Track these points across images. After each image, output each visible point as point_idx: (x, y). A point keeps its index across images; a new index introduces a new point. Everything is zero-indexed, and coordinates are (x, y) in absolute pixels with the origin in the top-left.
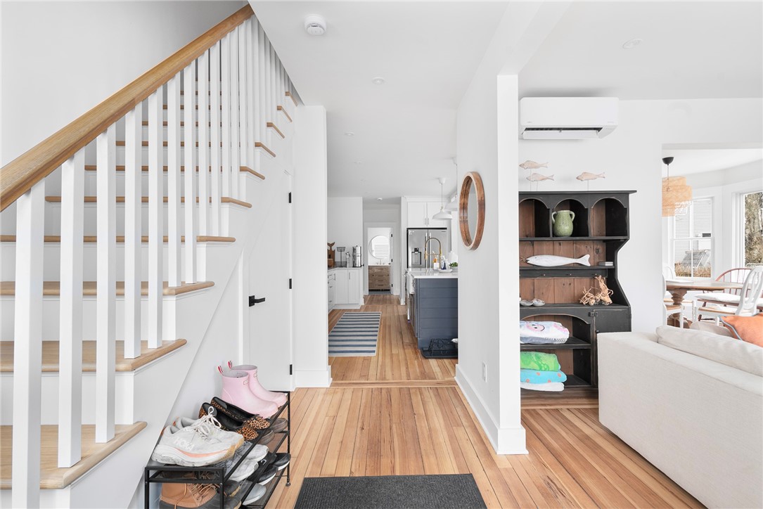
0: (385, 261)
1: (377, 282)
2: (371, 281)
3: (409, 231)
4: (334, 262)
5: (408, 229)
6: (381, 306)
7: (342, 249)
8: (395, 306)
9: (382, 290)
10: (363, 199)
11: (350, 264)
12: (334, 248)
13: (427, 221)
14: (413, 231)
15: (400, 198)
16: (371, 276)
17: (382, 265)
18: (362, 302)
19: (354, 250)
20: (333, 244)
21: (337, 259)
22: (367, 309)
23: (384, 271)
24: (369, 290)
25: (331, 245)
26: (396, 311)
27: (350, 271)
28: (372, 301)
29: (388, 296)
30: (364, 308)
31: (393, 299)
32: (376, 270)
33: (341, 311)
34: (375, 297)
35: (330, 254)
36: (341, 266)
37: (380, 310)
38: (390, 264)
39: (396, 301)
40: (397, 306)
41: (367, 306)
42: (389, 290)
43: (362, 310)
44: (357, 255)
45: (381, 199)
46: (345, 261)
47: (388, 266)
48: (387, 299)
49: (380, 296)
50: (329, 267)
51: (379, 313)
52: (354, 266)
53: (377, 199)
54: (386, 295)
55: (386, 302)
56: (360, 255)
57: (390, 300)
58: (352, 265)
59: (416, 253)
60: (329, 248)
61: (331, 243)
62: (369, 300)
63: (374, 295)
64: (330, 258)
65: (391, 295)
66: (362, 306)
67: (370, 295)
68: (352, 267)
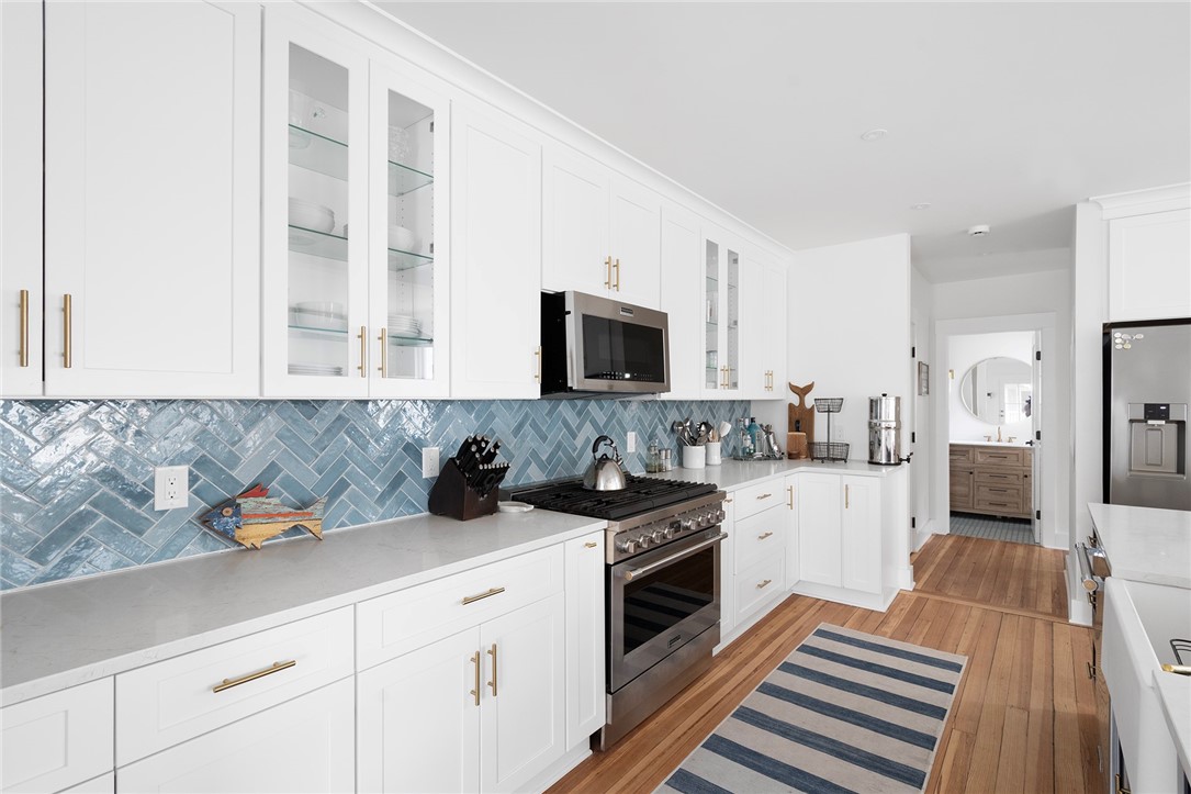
0: (1014, 429)
1: (984, 494)
3: (1117, 334)
4: (811, 444)
5: (1108, 329)
6: (977, 610)
7: (833, 406)
8: (1040, 627)
9: (1004, 519)
11: (860, 451)
12: (809, 401)
14: (1139, 334)
15: (1075, 206)
16: (965, 475)
18: (904, 580)
19: (874, 405)
20: (808, 389)
21: (820, 435)
22: (909, 613)
23: (1011, 462)
24: (953, 514)
25: (802, 392)
26: (1039, 668)
27: (848, 480)
28: (950, 569)
29: (1020, 551)
30: (904, 613)
31: (1040, 574)
32: (980, 459)
33: (811, 612)
34: (970, 546)
35: (800, 420)
36: (828, 458)
37: (964, 643)
38: (1031, 443)
39: (1048, 589)
40: (1052, 624)
41: (919, 599)
42: (1029, 522)
43: (894, 623)
44: (883, 425)
45: (984, 228)
46: (843, 445)
47: (1023, 449)
48: (1016, 564)
49: (991, 542)
50: (791, 456)
51: (957, 668)
52: (872, 462)
53: (966, 232)
54: (1015, 544)
55: (1005, 587)
56: (893, 425)
57: (1025, 574)
58: (867, 458)
59: (1152, 428)
60: (795, 400)
61: (802, 385)
62: (939, 565)
63: (968, 539)
64: (798, 430)
65: (1032, 546)
66: (901, 597)
67: (950, 542)
68: (867, 464)
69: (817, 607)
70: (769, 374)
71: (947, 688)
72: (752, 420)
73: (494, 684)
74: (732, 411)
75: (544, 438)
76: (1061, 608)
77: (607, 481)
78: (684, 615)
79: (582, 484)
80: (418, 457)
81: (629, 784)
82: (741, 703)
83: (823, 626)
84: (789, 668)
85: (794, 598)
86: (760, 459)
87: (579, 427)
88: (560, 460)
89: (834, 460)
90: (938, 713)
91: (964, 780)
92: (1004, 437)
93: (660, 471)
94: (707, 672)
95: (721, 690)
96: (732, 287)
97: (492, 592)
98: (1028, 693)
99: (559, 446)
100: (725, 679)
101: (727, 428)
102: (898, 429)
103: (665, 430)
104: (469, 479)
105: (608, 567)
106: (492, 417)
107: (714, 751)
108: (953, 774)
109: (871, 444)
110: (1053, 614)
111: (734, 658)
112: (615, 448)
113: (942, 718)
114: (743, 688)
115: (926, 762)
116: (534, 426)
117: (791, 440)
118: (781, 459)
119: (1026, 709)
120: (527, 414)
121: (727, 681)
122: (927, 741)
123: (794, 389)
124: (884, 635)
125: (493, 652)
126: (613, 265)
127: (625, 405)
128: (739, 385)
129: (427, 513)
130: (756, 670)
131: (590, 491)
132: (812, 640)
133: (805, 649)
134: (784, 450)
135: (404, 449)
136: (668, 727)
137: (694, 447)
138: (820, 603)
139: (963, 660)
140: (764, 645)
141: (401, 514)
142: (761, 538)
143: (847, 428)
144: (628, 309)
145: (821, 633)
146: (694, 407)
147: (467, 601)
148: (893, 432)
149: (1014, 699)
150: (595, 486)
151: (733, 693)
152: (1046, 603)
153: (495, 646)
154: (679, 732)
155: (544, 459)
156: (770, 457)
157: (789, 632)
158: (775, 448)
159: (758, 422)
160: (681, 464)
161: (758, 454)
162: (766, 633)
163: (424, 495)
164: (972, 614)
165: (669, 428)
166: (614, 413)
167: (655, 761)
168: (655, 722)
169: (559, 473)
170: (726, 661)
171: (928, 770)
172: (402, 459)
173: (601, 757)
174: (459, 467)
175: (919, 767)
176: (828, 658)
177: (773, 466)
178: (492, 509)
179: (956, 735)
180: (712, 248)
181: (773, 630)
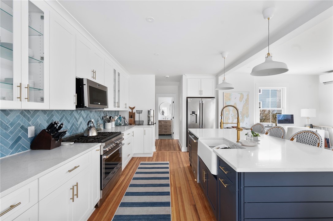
1: (164, 130)
2: (160, 130)
3: (189, 99)
4: (135, 121)
5: (187, 98)
6: (168, 152)
7: (140, 112)
9: (167, 135)
10: (156, 76)
11: (146, 122)
12: (134, 111)
13: (201, 92)
14: (192, 99)
15: (182, 75)
16: (160, 126)
17: (166, 120)
18: (154, 149)
19: (149, 112)
20: (134, 108)
21: (137, 119)
22: (157, 156)
23: (168, 123)
24: (159, 135)
25: (132, 109)
26: (180, 160)
27: (145, 129)
28: (161, 146)
29: (171, 140)
30: (156, 156)
31: (175, 144)
32: (163, 123)
33: (138, 160)
34: (163, 141)
35: (132, 115)
36: (139, 124)
37: (168, 159)
38: (171, 119)
39: (177, 147)
40: (179, 153)
41: (157, 153)
42: (171, 135)
43: (155, 158)
44: (151, 116)
45: (168, 76)
46: (142, 121)
47: (170, 121)
48: (171, 143)
49: (166, 140)
50: (130, 124)
51: (168, 164)
52: (148, 124)
53: (165, 76)
54: (170, 139)
55: (171, 147)
56: (153, 116)
57: (173, 145)
58: (147, 124)
59: (193, 116)
60: (131, 111)
61: (132, 107)
62: (159, 145)
63: (162, 140)
64: (131, 118)
65: (173, 139)
66: (154, 153)
67: (159, 141)
68: (147, 125)
69: (138, 159)
70: (126, 104)
71: (168, 168)
72: (120, 116)
73: (77, 195)
74: (115, 113)
75: (69, 122)
76: (180, 150)
77: (92, 133)
78: (113, 168)
79: (84, 135)
80: (26, 130)
81: (109, 211)
82: (130, 183)
83: (141, 162)
84: (137, 173)
85: (133, 158)
86: (123, 125)
87: (79, 119)
88: (74, 129)
89: (140, 124)
90: (168, 173)
91: (175, 182)
92: (167, 118)
93: (100, 130)
94: (119, 179)
95: (124, 182)
96: (119, 82)
97: (76, 168)
98: (180, 165)
99: (73, 124)
100: (124, 180)
101: (116, 118)
102: (153, 117)
103: (101, 119)
104: (53, 136)
105: (101, 156)
106: (52, 116)
107: (128, 195)
108: (173, 182)
109: (148, 120)
110: (179, 151)
111: (124, 174)
112: (93, 124)
113: (169, 173)
114: (129, 180)
115: (169, 182)
116: (66, 118)
117: (130, 121)
118: (128, 125)
119: (180, 168)
120: (64, 114)
121: (125, 180)
122: (168, 178)
123: (130, 108)
124: (154, 161)
125: (77, 185)
126: (94, 72)
127: (91, 112)
128: (120, 107)
129: (29, 150)
130: (130, 176)
131: (87, 137)
132: (140, 166)
133: (139, 168)
134: (128, 123)
135: (21, 128)
136: (114, 195)
137: (109, 123)
138: (139, 158)
139: (168, 162)
140: (130, 170)
141: (20, 151)
142: (128, 144)
143: (143, 117)
144: (99, 85)
145: (141, 164)
146: (107, 113)
147: (70, 171)
148: (153, 118)
149: (178, 167)
150: (88, 135)
151: (127, 182)
152: (178, 149)
153: (77, 183)
154: (117, 195)
155: (69, 129)
156: (125, 125)
157: (134, 166)
158: (126, 123)
159: (121, 116)
160: (104, 128)
161: (123, 124)
162: (129, 167)
163: (29, 143)
164: (167, 153)
165: (101, 118)
166: (88, 114)
167: (114, 203)
168: (110, 195)
169: (73, 132)
170: (122, 176)
171: (170, 183)
172: (20, 131)
173: (98, 208)
174: (48, 132)
175: (168, 183)
176: (145, 169)
177: (126, 127)
178: (59, 145)
179: (172, 175)
180: (115, 71)
181: (131, 166)
